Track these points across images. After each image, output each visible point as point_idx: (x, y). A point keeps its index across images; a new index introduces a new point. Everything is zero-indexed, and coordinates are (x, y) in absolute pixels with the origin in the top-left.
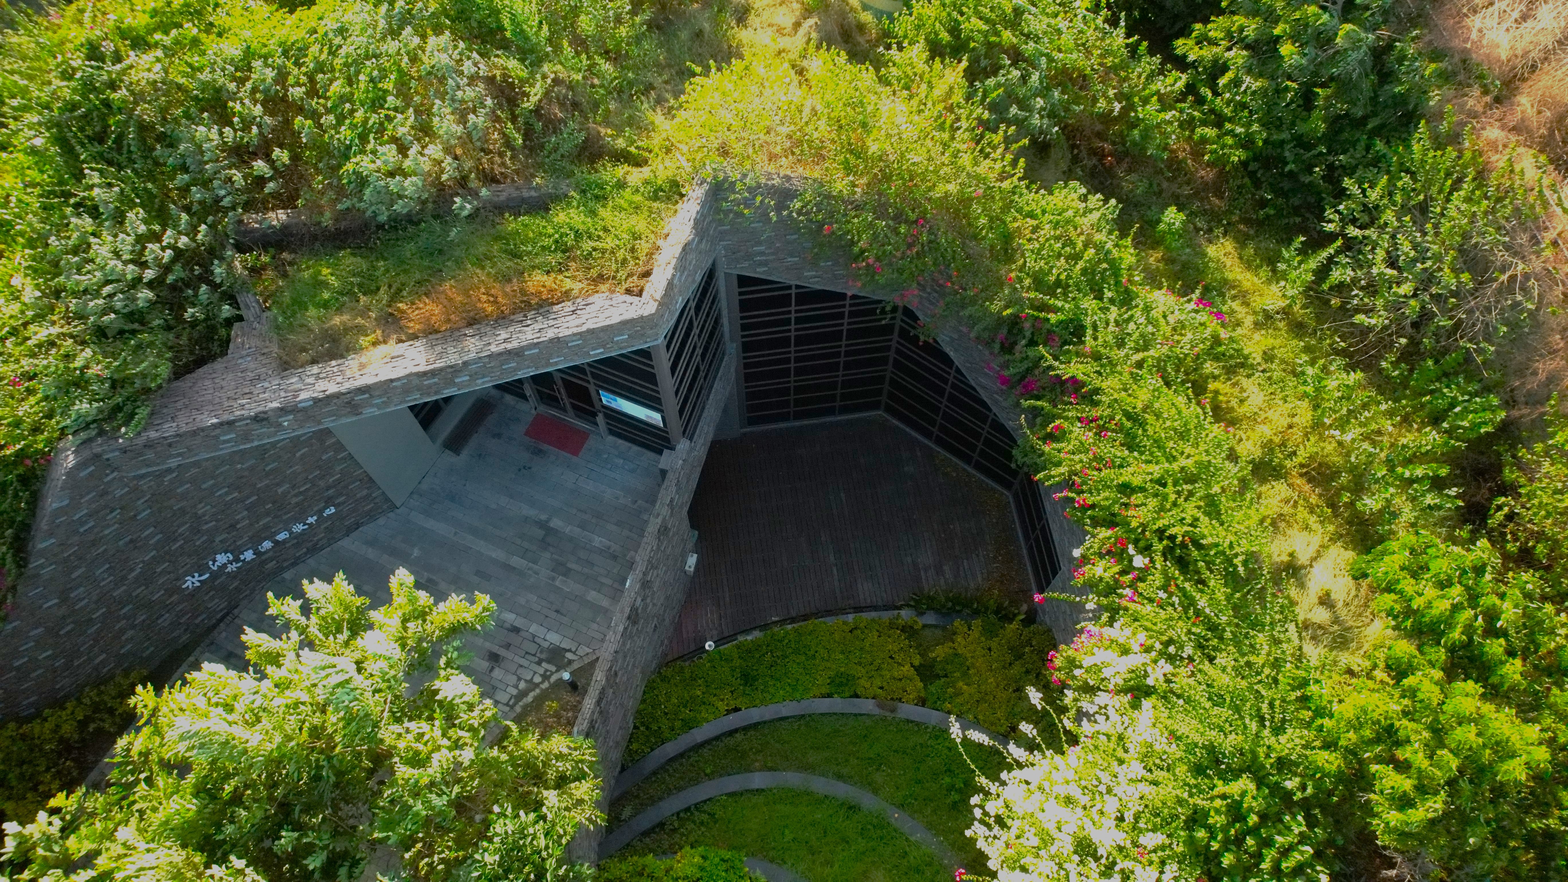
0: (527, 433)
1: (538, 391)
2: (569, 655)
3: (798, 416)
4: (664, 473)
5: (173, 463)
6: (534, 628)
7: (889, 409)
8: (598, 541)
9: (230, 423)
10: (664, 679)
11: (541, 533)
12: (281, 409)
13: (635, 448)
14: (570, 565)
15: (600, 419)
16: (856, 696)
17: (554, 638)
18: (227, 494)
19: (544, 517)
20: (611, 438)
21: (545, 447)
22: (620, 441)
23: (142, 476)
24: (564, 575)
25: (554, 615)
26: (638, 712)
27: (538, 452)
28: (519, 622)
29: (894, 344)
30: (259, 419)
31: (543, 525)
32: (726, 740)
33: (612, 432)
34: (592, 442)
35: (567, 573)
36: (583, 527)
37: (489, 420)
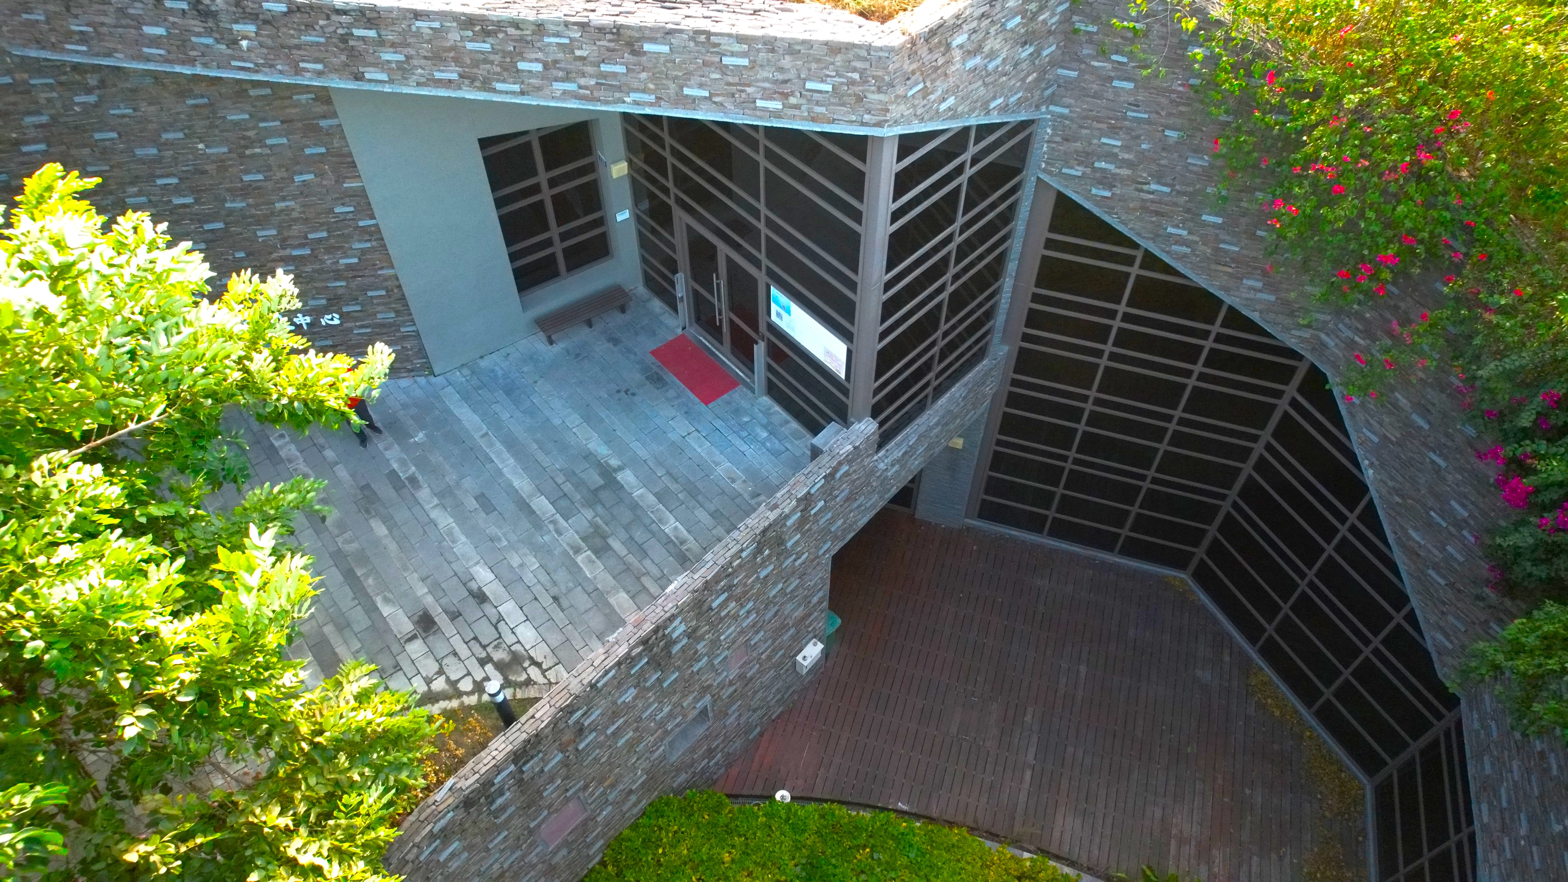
0: (654, 353)
1: (696, 293)
2: (534, 673)
3: (1060, 531)
4: (816, 453)
5: (78, 55)
6: (508, 608)
7: (1203, 576)
8: (672, 526)
10: (687, 811)
11: (595, 479)
13: (794, 425)
14: (614, 543)
15: (760, 351)
17: (527, 635)
19: (614, 462)
20: (766, 400)
21: (671, 378)
22: (777, 408)
24: (596, 552)
25: (546, 600)
26: (619, 839)
27: (657, 380)
28: (492, 589)
31: (608, 474)
33: (772, 390)
34: (737, 395)
35: (601, 550)
36: (659, 496)
37: (616, 319)
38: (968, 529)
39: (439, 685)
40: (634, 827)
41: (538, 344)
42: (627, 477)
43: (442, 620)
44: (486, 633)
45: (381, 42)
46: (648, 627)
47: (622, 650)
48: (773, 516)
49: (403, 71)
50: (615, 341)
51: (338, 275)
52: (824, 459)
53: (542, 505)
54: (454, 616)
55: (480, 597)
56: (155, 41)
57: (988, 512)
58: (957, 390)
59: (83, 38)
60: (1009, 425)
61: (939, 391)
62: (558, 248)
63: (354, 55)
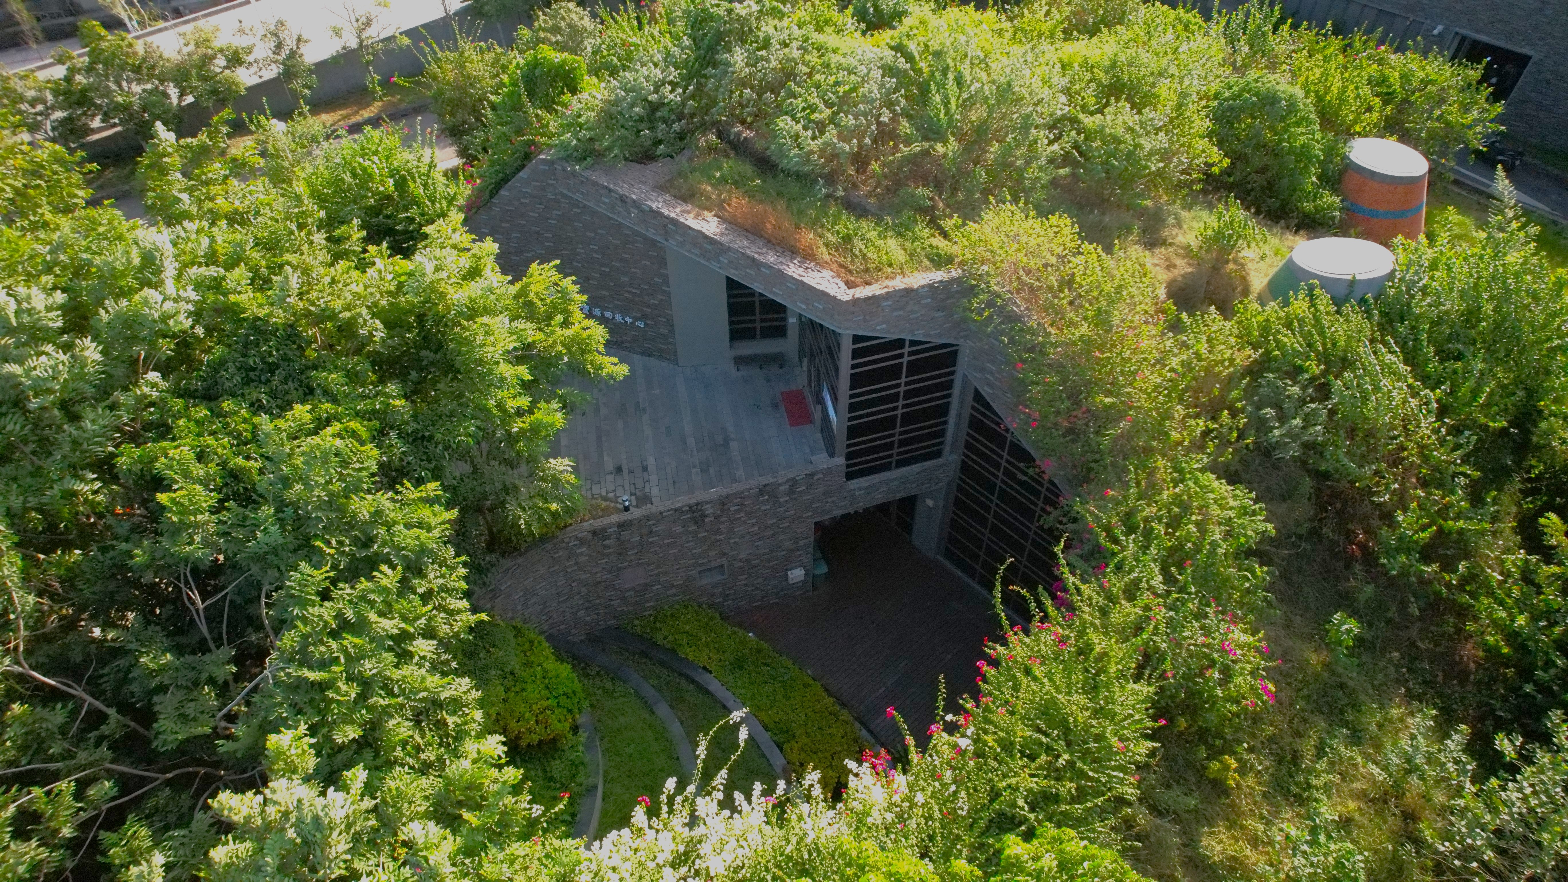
0: (782, 394)
5: (578, 197)
6: (654, 479)
9: (610, 190)
11: (721, 441)
12: (634, 201)
13: (825, 453)
14: (712, 470)
15: (819, 409)
16: (780, 747)
17: (655, 491)
19: (733, 436)
21: (782, 408)
22: (822, 441)
25: (670, 482)
27: (775, 406)
30: (623, 199)
31: (727, 440)
33: (822, 431)
35: (704, 469)
37: (775, 370)
38: (936, 561)
39: (611, 495)
40: (670, 606)
41: (731, 369)
42: (734, 445)
43: (625, 471)
44: (640, 484)
45: (677, 232)
46: (696, 501)
47: (678, 505)
48: (772, 480)
50: (768, 380)
51: (648, 306)
52: (811, 466)
53: (691, 442)
54: (631, 472)
55: (645, 469)
56: (605, 204)
57: (949, 555)
58: (916, 468)
59: (582, 193)
60: (959, 504)
61: (900, 464)
62: (758, 325)
63: (666, 232)
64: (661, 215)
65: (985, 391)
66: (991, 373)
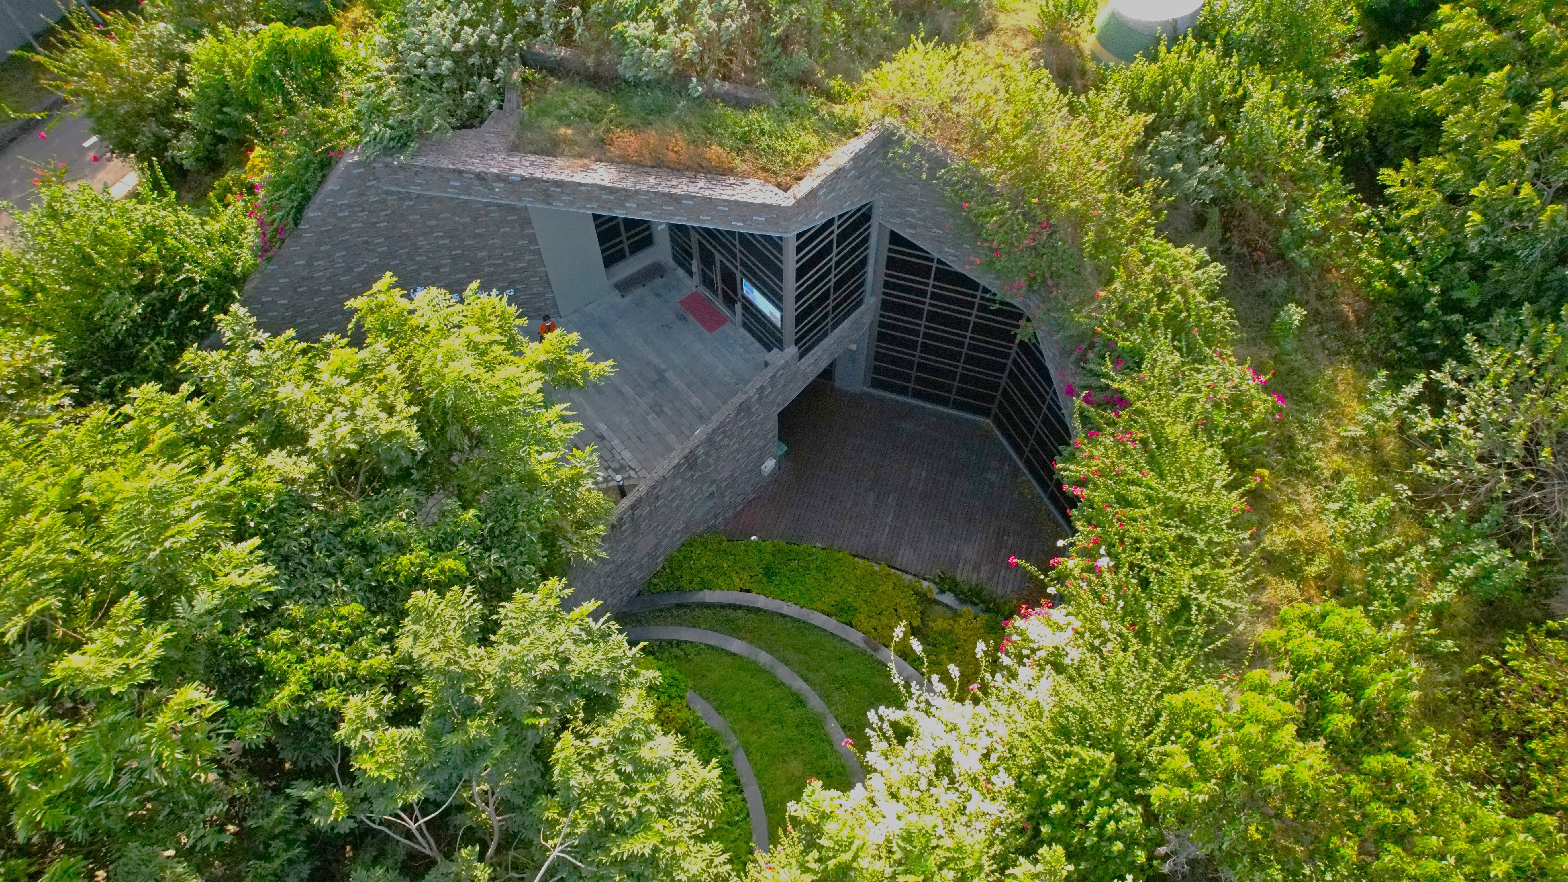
0: (681, 302)
1: (703, 272)
2: (632, 473)
3: (917, 395)
4: (766, 364)
5: (414, 190)
6: (616, 442)
7: (997, 421)
8: (695, 401)
9: (461, 172)
10: (705, 544)
11: (655, 377)
12: (497, 175)
13: (757, 345)
14: (666, 409)
15: (738, 307)
16: (850, 624)
17: (627, 455)
18: (442, 238)
19: (663, 367)
20: (742, 331)
21: (690, 317)
22: (748, 335)
23: (392, 193)
24: (657, 414)
25: (634, 439)
26: (672, 557)
27: (683, 318)
28: (607, 433)
29: (1013, 354)
30: (480, 177)
31: (660, 373)
32: (729, 611)
33: (745, 325)
34: (727, 328)
35: (660, 413)
36: (688, 385)
37: (658, 282)
38: (865, 393)
40: (679, 551)
41: (616, 296)
42: (669, 375)
45: (562, 192)
46: (687, 451)
47: (676, 461)
48: (744, 397)
49: (571, 203)
50: (658, 295)
51: (516, 271)
52: (770, 368)
53: (627, 389)
55: (602, 438)
56: (455, 187)
57: (876, 384)
58: (846, 324)
59: (420, 185)
60: (881, 337)
61: (834, 326)
62: (625, 245)
63: (548, 196)
64: (539, 181)
65: (906, 233)
66: (913, 216)
